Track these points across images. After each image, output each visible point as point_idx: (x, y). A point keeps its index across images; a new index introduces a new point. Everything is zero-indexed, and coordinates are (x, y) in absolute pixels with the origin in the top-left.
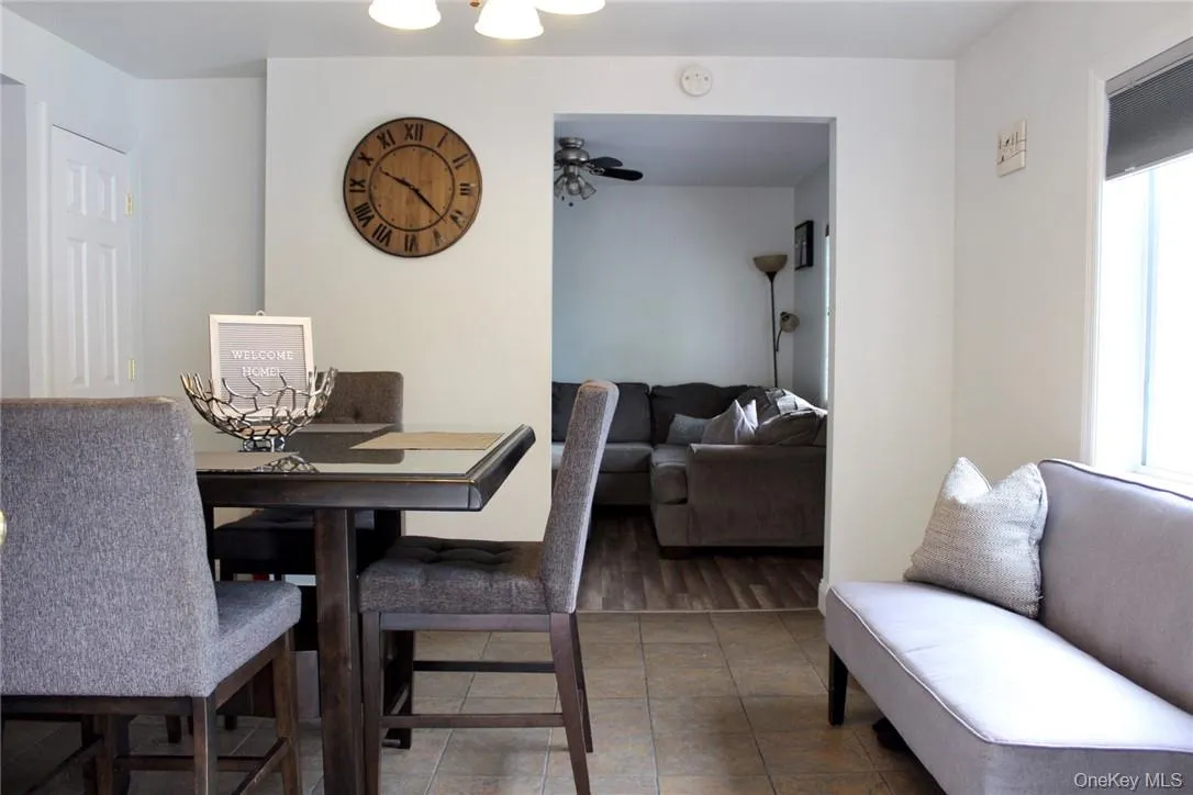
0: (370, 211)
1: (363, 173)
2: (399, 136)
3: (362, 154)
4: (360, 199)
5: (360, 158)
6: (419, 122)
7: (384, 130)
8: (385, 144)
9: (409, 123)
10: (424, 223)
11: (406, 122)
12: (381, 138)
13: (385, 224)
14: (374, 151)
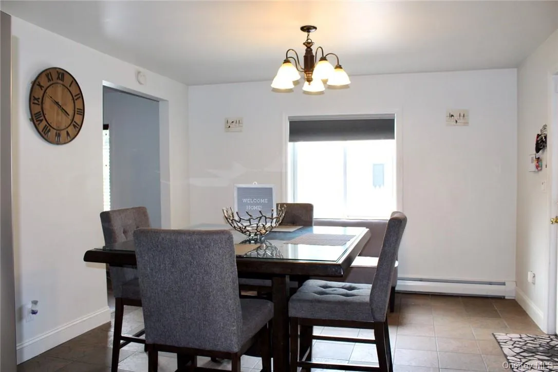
0: (41, 117)
1: (39, 93)
2: (55, 76)
3: (39, 82)
4: (37, 109)
5: (37, 85)
6: (63, 72)
7: (48, 72)
8: (49, 80)
9: (60, 71)
10: (63, 127)
11: (57, 69)
12: (47, 75)
13: (48, 125)
14: (44, 82)
